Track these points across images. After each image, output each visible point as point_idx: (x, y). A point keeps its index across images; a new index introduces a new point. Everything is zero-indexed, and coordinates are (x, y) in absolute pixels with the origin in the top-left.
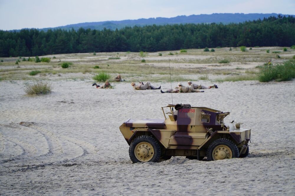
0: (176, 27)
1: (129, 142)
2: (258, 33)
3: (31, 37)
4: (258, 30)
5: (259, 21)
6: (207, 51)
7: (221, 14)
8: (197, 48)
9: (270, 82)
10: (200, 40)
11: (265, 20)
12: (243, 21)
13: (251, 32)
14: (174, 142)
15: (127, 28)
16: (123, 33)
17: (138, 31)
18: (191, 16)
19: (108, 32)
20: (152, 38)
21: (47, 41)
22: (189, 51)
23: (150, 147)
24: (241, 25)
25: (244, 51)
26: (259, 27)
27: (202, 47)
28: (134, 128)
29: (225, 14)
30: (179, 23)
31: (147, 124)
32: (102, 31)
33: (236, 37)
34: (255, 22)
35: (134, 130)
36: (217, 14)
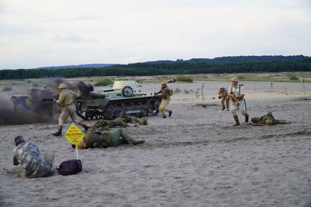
0: (77, 69)
1: (14, 103)
2: (109, 71)
3: (21, 72)
4: (108, 70)
5: (110, 66)
6: (89, 77)
7: (96, 64)
8: (85, 76)
9: (98, 86)
10: (86, 73)
11: (112, 66)
12: (103, 66)
13: (106, 70)
14: (31, 104)
15: (59, 69)
16: (57, 71)
17: (63, 70)
18: (85, 65)
19: (51, 70)
20: (68, 73)
21: (27, 73)
22: (82, 78)
23: (22, 105)
24: (102, 68)
25: (102, 77)
26: (109, 69)
27: (87, 76)
28: (16, 98)
29: (98, 64)
30: (79, 67)
31: (21, 97)
32: (49, 70)
33: (100, 72)
34: (108, 67)
35: (16, 99)
36: (94, 64)
